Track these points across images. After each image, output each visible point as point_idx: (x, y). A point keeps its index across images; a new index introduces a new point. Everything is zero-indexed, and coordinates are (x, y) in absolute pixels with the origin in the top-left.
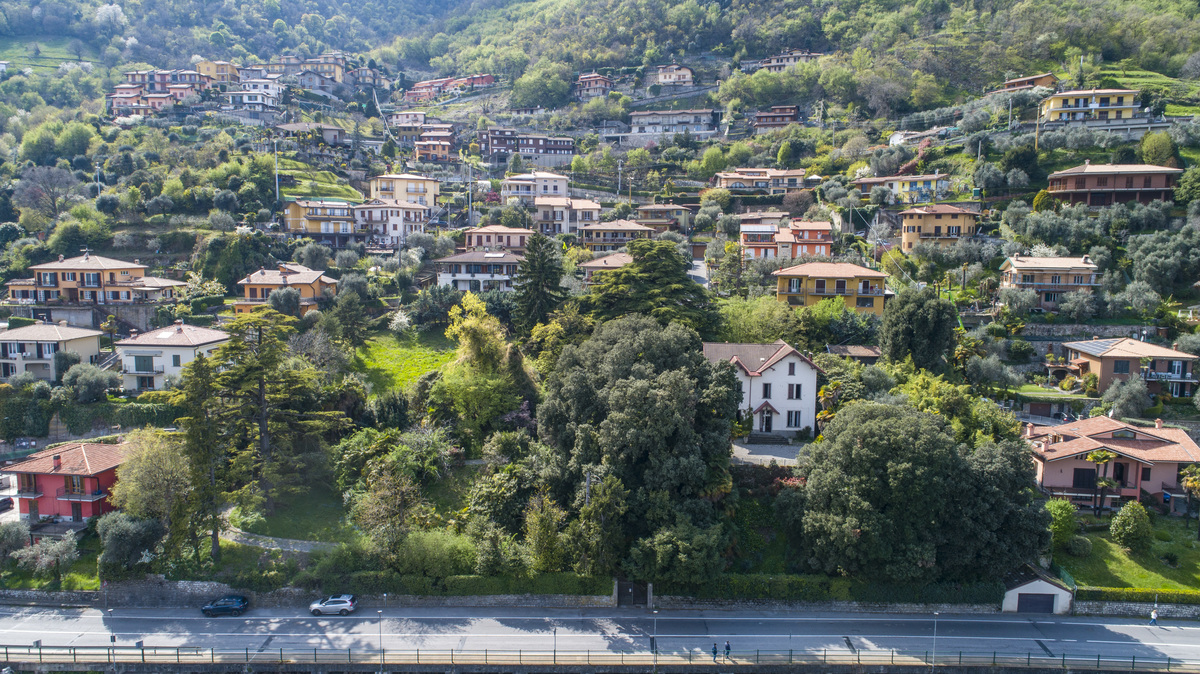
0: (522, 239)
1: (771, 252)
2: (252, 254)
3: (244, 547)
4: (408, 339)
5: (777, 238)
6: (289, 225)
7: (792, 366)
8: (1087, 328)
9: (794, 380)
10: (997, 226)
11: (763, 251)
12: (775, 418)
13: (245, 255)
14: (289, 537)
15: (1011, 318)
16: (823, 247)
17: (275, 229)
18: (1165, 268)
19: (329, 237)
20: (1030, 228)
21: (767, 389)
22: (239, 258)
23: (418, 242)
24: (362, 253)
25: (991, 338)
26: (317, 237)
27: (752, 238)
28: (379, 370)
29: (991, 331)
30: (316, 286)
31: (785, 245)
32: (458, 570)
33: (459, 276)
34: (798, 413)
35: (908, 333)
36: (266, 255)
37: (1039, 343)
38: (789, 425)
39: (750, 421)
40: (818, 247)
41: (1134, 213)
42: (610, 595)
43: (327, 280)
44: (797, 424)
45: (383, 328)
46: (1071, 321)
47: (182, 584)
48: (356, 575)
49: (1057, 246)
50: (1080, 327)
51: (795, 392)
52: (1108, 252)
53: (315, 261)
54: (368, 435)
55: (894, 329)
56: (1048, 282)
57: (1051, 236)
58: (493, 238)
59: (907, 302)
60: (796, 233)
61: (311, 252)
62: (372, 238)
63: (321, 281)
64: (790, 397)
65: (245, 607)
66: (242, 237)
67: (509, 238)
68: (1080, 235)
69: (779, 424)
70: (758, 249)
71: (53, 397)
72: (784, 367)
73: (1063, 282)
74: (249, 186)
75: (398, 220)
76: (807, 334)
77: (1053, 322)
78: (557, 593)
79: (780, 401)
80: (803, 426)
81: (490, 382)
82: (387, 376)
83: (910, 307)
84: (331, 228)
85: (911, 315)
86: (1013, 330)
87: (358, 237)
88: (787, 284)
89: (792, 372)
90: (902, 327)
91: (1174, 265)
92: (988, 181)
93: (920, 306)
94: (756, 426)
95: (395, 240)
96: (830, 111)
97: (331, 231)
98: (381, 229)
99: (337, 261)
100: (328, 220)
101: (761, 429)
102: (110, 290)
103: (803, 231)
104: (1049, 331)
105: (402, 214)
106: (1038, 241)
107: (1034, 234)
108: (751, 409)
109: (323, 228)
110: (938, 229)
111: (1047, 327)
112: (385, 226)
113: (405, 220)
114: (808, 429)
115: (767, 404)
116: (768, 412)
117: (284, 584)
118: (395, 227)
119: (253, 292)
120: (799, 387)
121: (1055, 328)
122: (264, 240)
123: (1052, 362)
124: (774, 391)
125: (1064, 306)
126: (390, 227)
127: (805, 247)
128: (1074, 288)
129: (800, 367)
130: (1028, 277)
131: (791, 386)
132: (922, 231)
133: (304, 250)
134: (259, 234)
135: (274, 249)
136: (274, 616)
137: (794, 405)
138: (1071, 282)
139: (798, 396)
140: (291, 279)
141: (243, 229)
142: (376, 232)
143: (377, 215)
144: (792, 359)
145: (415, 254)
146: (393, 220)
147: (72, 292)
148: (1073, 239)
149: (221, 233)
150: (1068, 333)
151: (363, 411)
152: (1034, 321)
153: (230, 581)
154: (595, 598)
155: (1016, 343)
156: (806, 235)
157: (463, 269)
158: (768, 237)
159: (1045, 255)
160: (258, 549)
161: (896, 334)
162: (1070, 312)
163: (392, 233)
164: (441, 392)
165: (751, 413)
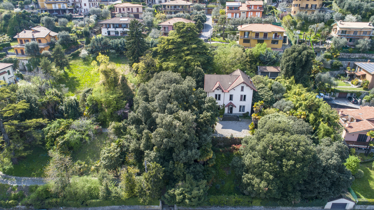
0: (138, 9)
1: (238, 15)
2: (22, 21)
5: (241, 9)
6: (40, 5)
7: (242, 88)
8: (365, 55)
9: (243, 93)
10: (331, 3)
11: (235, 14)
12: (234, 108)
13: (20, 22)
14: (23, 176)
15: (335, 51)
16: (259, 13)
17: (33, 8)
19: (57, 11)
20: (346, 6)
21: (231, 97)
22: (17, 23)
23: (94, 12)
24: (70, 19)
25: (326, 60)
26: (51, 11)
27: (231, 8)
28: (74, 78)
29: (326, 57)
30: (48, 38)
31: (244, 12)
32: (93, 198)
33: (110, 29)
34: (244, 107)
35: (294, 65)
36: (29, 21)
37: (344, 62)
38: (240, 111)
39: (224, 110)
40: (257, 13)
42: (159, 205)
43: (53, 34)
44: (243, 111)
45: (76, 56)
46: (359, 52)
48: (47, 201)
49: (356, 15)
50: (363, 54)
51: (243, 98)
53: (49, 25)
54: (59, 123)
55: (288, 63)
56: (352, 34)
57: (354, 10)
58: (125, 9)
59: (294, 52)
60: (249, 7)
61: (46, 20)
62: (76, 10)
63: (49, 35)
64: (241, 100)
66: (17, 14)
67: (132, 9)
68: (367, 10)
69: (236, 111)
70: (233, 13)
72: (239, 88)
73: (358, 34)
76: (250, 62)
77: (352, 52)
79: (237, 102)
80: (246, 112)
82: (77, 81)
83: (295, 54)
84: (57, 7)
85: (295, 58)
86: (335, 56)
87: (71, 11)
88: (243, 34)
89: (242, 90)
90: (291, 63)
94: (226, 111)
95: (86, 10)
98: (79, 5)
99: (59, 24)
100: (55, 3)
101: (228, 113)
103: (251, 5)
104: (349, 56)
106: (349, 12)
107: (348, 9)
108: (224, 105)
109: (53, 7)
110: (307, 5)
111: (349, 54)
112: (81, 4)
113: (89, 1)
114: (248, 113)
115: (231, 103)
116: (231, 107)
117: (17, 205)
118: (85, 5)
119: (21, 41)
120: (245, 96)
121: (352, 55)
122: (28, 14)
123: (349, 71)
124: (234, 98)
125: (358, 46)
126: (83, 5)
127: (252, 13)
128: (362, 37)
129: (246, 88)
130: (344, 32)
131: (242, 96)
132: (300, 7)
133: (44, 19)
134: (25, 12)
135: (32, 18)
137: (243, 103)
138: (362, 35)
139: (245, 100)
140: (37, 35)
141: (17, 10)
142: (78, 7)
144: (243, 85)
145: (92, 18)
146: (84, 1)
148: (363, 12)
149: (8, 11)
150: (357, 57)
152: (344, 52)
155: (335, 62)
156: (253, 7)
157: (112, 26)
158: (237, 8)
159: (351, 21)
160: (7, 185)
161: (288, 66)
162: (359, 48)
163: (84, 7)
164: (91, 100)
165: (224, 106)
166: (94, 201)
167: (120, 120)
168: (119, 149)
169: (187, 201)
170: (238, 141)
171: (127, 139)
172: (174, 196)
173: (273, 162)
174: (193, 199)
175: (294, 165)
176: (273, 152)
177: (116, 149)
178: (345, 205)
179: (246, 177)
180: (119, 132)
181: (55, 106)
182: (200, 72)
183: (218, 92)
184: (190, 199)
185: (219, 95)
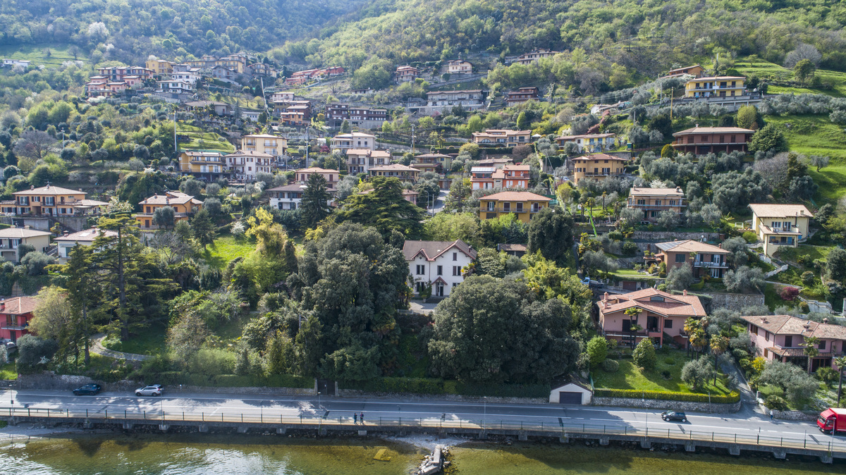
0: (331, 176)
1: (490, 185)
2: (153, 186)
3: (104, 357)
4: (243, 239)
5: (494, 176)
6: (182, 168)
7: (455, 255)
8: (674, 234)
9: (457, 264)
11: (484, 184)
12: (445, 287)
13: (149, 186)
14: (133, 353)
15: (627, 227)
16: (523, 182)
17: (171, 170)
18: (730, 195)
19: (205, 175)
20: (653, 169)
21: (440, 269)
22: (145, 187)
23: (261, 178)
24: (224, 185)
25: (611, 240)
26: (197, 175)
27: (479, 175)
28: (219, 258)
29: (613, 236)
30: (188, 206)
31: (498, 180)
32: (225, 372)
33: (282, 200)
35: (541, 235)
36: (162, 186)
37: (642, 244)
39: (430, 289)
40: (520, 182)
41: (720, 160)
42: (313, 388)
43: (195, 201)
45: (226, 232)
46: (664, 230)
47: (64, 377)
48: (164, 373)
49: (667, 181)
50: (670, 233)
51: (457, 271)
52: (698, 185)
53: (192, 190)
54: (192, 295)
55: (534, 233)
56: (653, 204)
57: (666, 174)
60: (506, 172)
61: (189, 184)
62: (235, 176)
63: (191, 203)
64: (454, 274)
65: (99, 390)
66: (148, 175)
67: (322, 174)
68: (683, 174)
69: (448, 291)
70: (481, 182)
71: (15, 271)
72: (450, 255)
73: (662, 205)
74: (157, 142)
75: (253, 165)
76: (485, 236)
77: (652, 230)
78: (281, 387)
79: (448, 277)
81: (269, 263)
82: (222, 261)
83: (543, 219)
84: (207, 169)
86: (626, 236)
87: (225, 175)
88: (486, 206)
89: (455, 259)
90: (538, 231)
91: (737, 193)
92: (636, 138)
93: (550, 218)
94: (434, 291)
95: (248, 177)
96: (557, 90)
97: (207, 171)
98: (241, 170)
99: (206, 191)
100: (205, 164)
101: (437, 295)
102: (60, 207)
103: (511, 171)
104: (650, 236)
105: (255, 160)
106: (656, 177)
107: (655, 173)
108: (430, 282)
109: (202, 169)
110: (596, 170)
111: (649, 233)
112: (243, 168)
113: (257, 164)
115: (439, 279)
116: (441, 285)
117: (123, 378)
118: (250, 169)
119: (148, 209)
120: (459, 268)
121: (654, 234)
122: (163, 177)
123: (647, 256)
124: (444, 271)
125: (659, 220)
126: (246, 169)
127: (511, 182)
128: (666, 209)
129: (460, 255)
130: (641, 201)
131: (454, 268)
132: (587, 171)
133: (185, 183)
134: (159, 173)
135: (168, 183)
136: (114, 396)
137: (457, 279)
138: (668, 204)
139: (459, 273)
140: (172, 201)
141: (150, 170)
142: (238, 172)
143: (238, 161)
144: (455, 251)
145: (258, 186)
146: (248, 164)
147: (38, 208)
148: (679, 177)
149: (135, 172)
150: (662, 237)
151: (193, 280)
152: (641, 230)
153: (92, 375)
154: (305, 390)
155: (627, 243)
156: (513, 174)
157: (286, 195)
158: (488, 175)
159: (658, 187)
160: (113, 358)
161: (535, 236)
162: (663, 223)
163: (248, 172)
164: (240, 269)
166: (225, 375)
169: (348, 364)
171: (282, 313)
174: (355, 362)
175: (485, 315)
177: (266, 322)
178: (580, 395)
180: (273, 304)
181: (189, 276)
182: (399, 237)
183: (421, 262)
185: (423, 267)
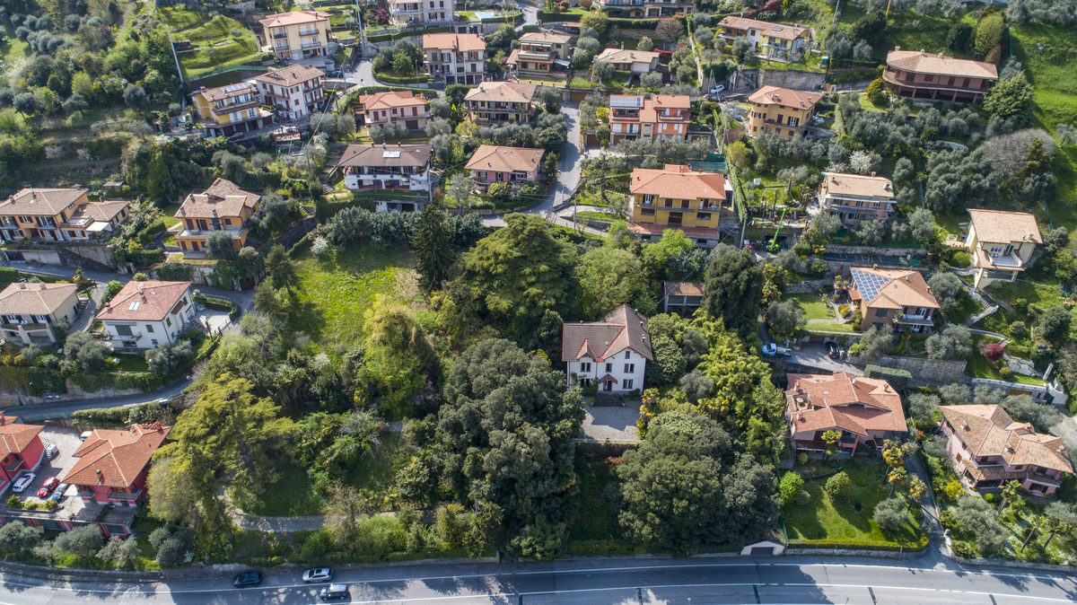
0: (415, 109)
1: (635, 127)
2: (176, 164)
3: (249, 531)
4: (328, 259)
5: (642, 115)
6: (201, 114)
7: (628, 353)
9: (629, 362)
10: (832, 108)
11: (629, 126)
12: (614, 383)
13: (170, 166)
14: (277, 516)
15: (817, 241)
16: (681, 126)
19: (239, 127)
20: (856, 128)
21: (609, 367)
22: (165, 171)
23: (321, 128)
26: (230, 131)
27: (620, 112)
30: (244, 214)
31: (648, 124)
34: (631, 381)
37: (834, 263)
38: (625, 387)
39: (596, 385)
40: (676, 126)
41: (945, 121)
42: (495, 557)
43: (250, 202)
44: (630, 387)
49: (872, 153)
51: (630, 368)
52: (911, 167)
56: (853, 206)
58: (388, 113)
60: (659, 111)
62: (277, 115)
63: (247, 206)
64: (626, 371)
66: (163, 147)
67: (402, 110)
68: (895, 141)
69: (617, 388)
70: (624, 124)
71: (63, 369)
72: (622, 355)
73: (864, 207)
74: (152, 75)
75: (299, 95)
77: (848, 244)
79: (618, 373)
80: (634, 388)
81: (401, 370)
82: (320, 313)
84: (240, 116)
85: (727, 284)
86: (816, 251)
87: (264, 119)
88: (642, 198)
89: (627, 357)
94: (601, 387)
95: (299, 114)
97: (240, 120)
98: (284, 104)
100: (234, 110)
101: (604, 390)
102: (65, 230)
103: (665, 108)
105: (301, 87)
106: (860, 144)
107: (858, 135)
108: (597, 378)
109: (231, 118)
110: (780, 117)
111: (843, 247)
112: (287, 102)
113: (305, 92)
114: (638, 390)
115: (608, 376)
116: (609, 382)
118: (297, 102)
119: (189, 223)
120: (632, 366)
121: (849, 248)
122: (184, 144)
123: (839, 285)
124: (613, 368)
125: (859, 234)
126: (292, 104)
127: (665, 126)
128: (872, 212)
129: (633, 355)
131: (626, 365)
132: (767, 118)
134: (176, 140)
135: (194, 155)
137: (629, 376)
138: (871, 207)
139: (632, 370)
140: (220, 210)
141: (162, 139)
142: (280, 108)
143: (278, 91)
145: (319, 143)
146: (293, 97)
147: (34, 233)
148: (887, 146)
149: (142, 140)
150: (859, 252)
152: (834, 242)
154: (485, 558)
155: (816, 263)
156: (668, 112)
158: (634, 113)
160: (259, 531)
163: (295, 108)
164: (367, 377)
165: (597, 381)
166: (398, 553)
167: (420, 414)
168: (426, 470)
169: (538, 555)
170: (617, 451)
171: (437, 451)
172: (519, 549)
173: (661, 500)
174: (546, 553)
175: (687, 508)
176: (660, 487)
177: (422, 469)
178: (771, 549)
179: (624, 517)
180: (422, 438)
182: (555, 319)
183: (587, 360)
184: (541, 553)
185: (589, 365)
